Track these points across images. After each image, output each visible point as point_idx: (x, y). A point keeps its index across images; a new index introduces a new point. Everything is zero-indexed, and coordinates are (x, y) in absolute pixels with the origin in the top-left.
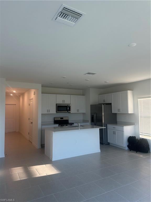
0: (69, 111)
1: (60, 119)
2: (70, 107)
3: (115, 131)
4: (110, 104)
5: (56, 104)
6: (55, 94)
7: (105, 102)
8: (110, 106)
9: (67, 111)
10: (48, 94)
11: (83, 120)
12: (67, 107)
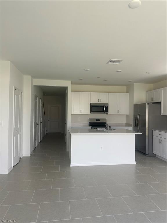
0: (105, 112)
1: (95, 121)
2: (107, 108)
3: (161, 139)
4: (160, 103)
5: (90, 104)
6: (89, 92)
7: (153, 100)
8: (159, 105)
9: (103, 112)
10: (80, 92)
11: (126, 123)
12: (103, 107)
